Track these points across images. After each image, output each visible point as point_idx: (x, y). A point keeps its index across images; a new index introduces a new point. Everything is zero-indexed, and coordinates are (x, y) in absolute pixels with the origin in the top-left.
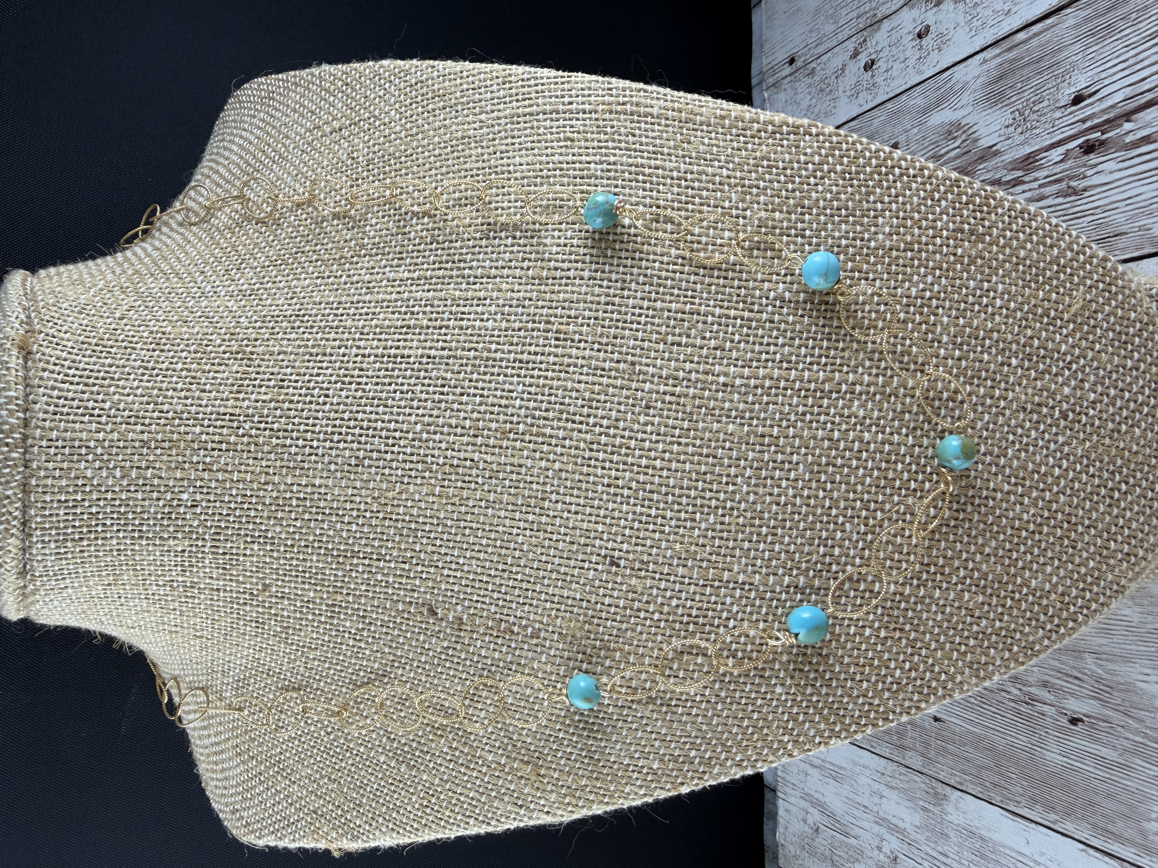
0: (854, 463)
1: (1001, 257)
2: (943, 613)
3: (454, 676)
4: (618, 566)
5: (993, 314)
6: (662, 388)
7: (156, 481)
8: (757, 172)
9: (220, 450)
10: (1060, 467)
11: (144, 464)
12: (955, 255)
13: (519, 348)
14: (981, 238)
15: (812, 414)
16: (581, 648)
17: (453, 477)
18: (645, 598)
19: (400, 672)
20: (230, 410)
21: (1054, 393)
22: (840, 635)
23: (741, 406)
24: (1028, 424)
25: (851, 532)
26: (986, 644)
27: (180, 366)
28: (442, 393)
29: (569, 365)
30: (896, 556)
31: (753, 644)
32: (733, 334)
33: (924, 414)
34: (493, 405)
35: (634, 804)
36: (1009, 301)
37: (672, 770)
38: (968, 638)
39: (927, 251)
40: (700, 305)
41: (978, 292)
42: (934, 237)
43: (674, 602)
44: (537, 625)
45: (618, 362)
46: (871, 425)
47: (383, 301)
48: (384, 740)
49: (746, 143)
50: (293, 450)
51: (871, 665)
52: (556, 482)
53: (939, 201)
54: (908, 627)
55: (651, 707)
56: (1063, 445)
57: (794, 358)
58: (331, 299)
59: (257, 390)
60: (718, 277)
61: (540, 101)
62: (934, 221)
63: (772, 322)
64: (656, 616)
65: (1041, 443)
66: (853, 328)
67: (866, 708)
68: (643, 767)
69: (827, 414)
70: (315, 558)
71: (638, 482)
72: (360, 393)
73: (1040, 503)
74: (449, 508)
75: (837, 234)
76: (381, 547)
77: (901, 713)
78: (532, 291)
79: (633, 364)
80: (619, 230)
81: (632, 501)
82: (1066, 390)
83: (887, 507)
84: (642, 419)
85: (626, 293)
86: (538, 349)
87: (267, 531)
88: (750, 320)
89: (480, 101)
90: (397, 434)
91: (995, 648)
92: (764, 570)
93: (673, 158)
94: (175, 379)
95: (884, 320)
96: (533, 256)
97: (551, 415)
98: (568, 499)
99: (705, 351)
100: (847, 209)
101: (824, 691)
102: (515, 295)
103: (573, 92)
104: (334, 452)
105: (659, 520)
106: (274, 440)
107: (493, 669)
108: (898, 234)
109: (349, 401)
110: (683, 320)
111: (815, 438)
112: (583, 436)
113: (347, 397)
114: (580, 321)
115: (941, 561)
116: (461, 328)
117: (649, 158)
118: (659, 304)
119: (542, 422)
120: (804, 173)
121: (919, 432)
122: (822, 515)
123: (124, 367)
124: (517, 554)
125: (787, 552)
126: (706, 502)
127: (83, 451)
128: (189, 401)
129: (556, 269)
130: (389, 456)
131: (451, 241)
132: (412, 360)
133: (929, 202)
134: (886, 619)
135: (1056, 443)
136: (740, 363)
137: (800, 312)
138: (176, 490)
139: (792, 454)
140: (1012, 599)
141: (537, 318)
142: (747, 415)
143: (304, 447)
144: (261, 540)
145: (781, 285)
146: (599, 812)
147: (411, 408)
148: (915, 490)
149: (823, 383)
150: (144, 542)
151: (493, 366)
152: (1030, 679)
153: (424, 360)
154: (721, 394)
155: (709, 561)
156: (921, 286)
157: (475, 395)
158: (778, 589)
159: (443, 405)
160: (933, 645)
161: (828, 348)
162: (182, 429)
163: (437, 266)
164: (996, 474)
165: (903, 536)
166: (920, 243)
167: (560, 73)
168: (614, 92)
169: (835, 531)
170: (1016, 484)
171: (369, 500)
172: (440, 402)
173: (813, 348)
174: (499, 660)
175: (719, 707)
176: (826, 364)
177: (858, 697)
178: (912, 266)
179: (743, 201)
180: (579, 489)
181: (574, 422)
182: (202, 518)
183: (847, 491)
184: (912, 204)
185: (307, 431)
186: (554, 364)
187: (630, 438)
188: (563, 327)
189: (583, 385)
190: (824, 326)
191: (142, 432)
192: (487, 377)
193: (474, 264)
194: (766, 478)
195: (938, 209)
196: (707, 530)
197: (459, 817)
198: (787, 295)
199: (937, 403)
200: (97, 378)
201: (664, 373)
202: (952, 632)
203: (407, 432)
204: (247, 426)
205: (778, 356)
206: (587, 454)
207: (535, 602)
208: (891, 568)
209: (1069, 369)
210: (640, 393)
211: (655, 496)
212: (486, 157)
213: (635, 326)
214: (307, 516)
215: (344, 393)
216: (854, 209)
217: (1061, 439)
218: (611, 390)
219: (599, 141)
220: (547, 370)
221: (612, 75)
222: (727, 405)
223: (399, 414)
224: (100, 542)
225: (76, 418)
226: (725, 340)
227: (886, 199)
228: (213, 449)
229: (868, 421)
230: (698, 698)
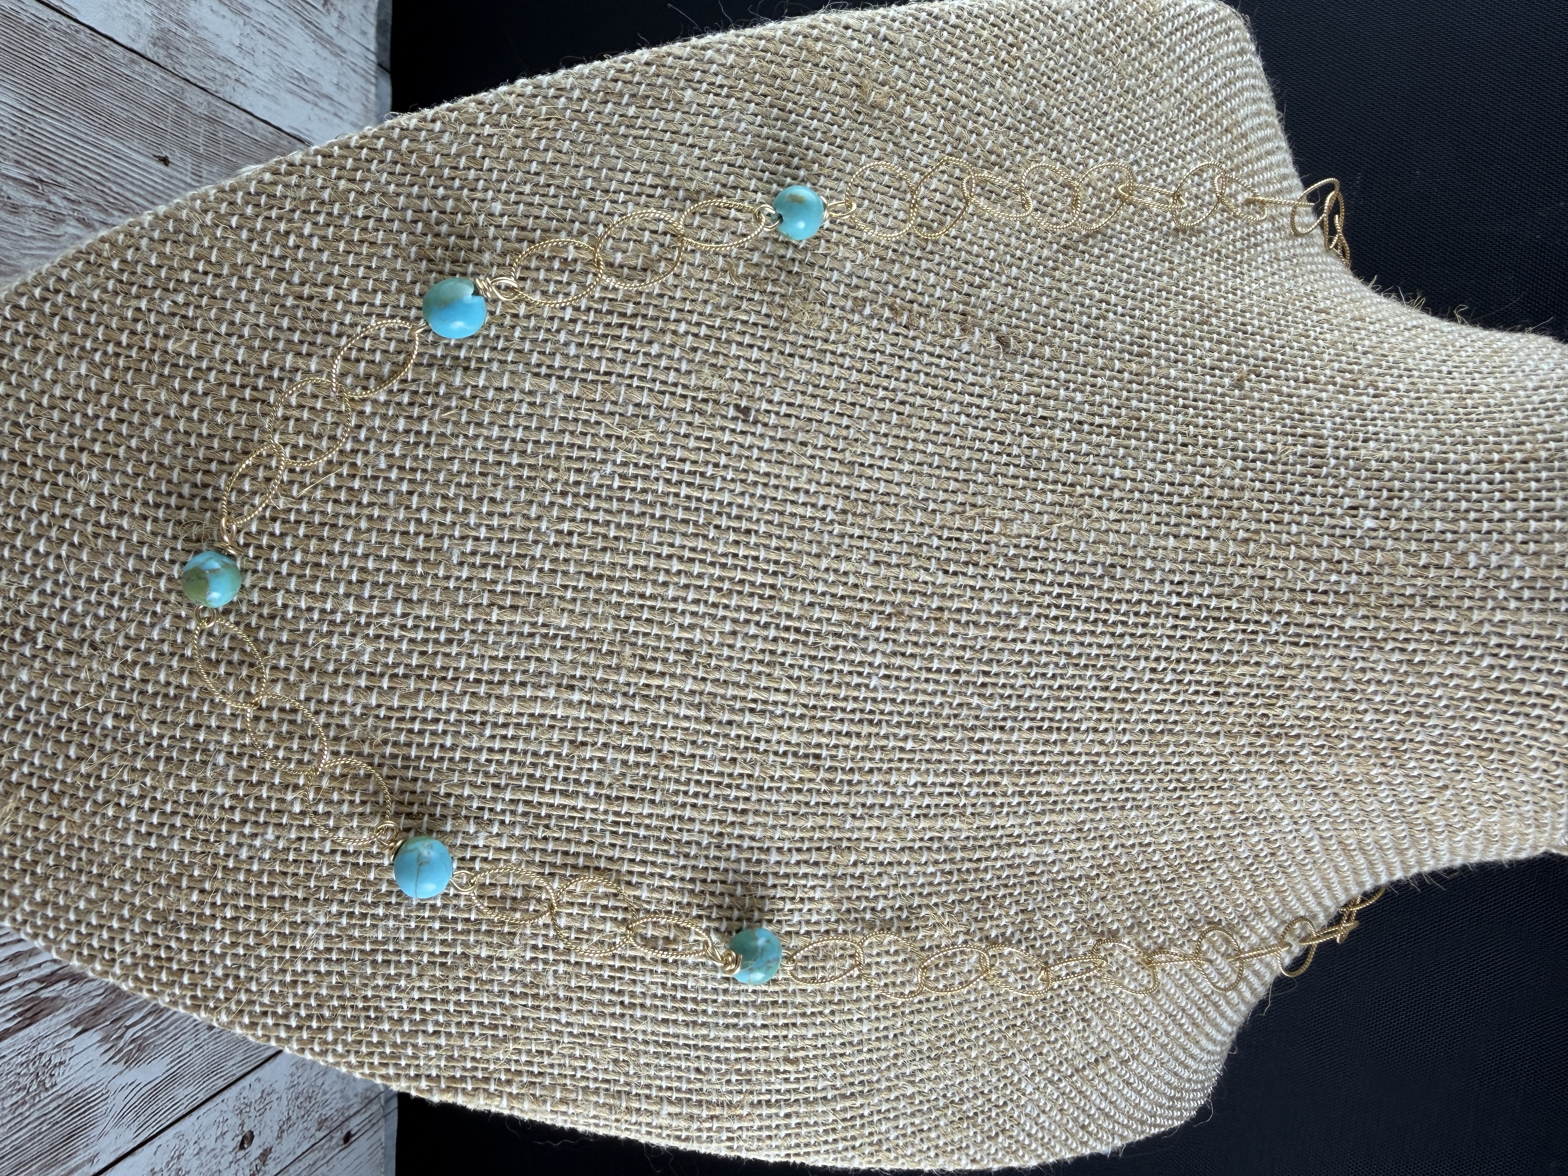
0: (371, 565)
1: (128, 888)
2: (232, 323)
3: (971, 243)
4: (737, 407)
5: (142, 797)
6: (667, 682)
7: (1413, 546)
8: (514, 1019)
9: (1314, 591)
10: (36, 553)
11: (1432, 573)
12: (202, 891)
13: (873, 742)
14: (161, 917)
15: (436, 642)
16: (793, 280)
17: (974, 547)
18: (698, 357)
19: (1046, 253)
20: (1298, 650)
21: (44, 671)
22: (399, 291)
23: (547, 655)
24: (88, 622)
25: (377, 454)
26: (163, 273)
27: (1368, 718)
28: (986, 674)
29: (802, 717)
30: (306, 415)
31: (536, 281)
32: (557, 767)
33: (256, 640)
34: (913, 656)
35: (719, 36)
36: (116, 818)
37: (663, 86)
38: (192, 283)
39: (248, 896)
40: (606, 812)
41: (165, 832)
42: (235, 919)
43: (655, 349)
44: (856, 318)
45: (730, 723)
46: (343, 623)
47: (1061, 812)
48: (1065, 150)
49: (530, 1063)
50: (1207, 590)
51: (349, 242)
52: (826, 538)
53: (227, 976)
54: (290, 301)
55: (693, 186)
56: (31, 589)
57: (464, 729)
58: (1133, 813)
59: (1255, 681)
60: (577, 855)
61: (831, 1118)
62: (234, 944)
63: (496, 786)
64: (682, 328)
65: (68, 592)
66: (368, 776)
67: (359, 175)
68: (707, 92)
69: (412, 641)
70: (1172, 427)
71: (705, 537)
72: (1105, 674)
73: (69, 496)
74: (980, 500)
75: (391, 923)
76: (1077, 442)
77: (303, 165)
78: (851, 830)
79: (708, 720)
80: (724, 926)
81: (715, 508)
82: (24, 676)
83: (319, 494)
84: (698, 635)
85: (717, 829)
86: (845, 741)
87: (1244, 470)
88: (530, 789)
89: (913, 1114)
90: (1054, 612)
91: (148, 265)
92: (516, 396)
93: (640, 1037)
94: (1378, 698)
95: (318, 789)
96: (849, 882)
97: (831, 642)
98: (809, 512)
99: (601, 740)
100: (374, 962)
101: (426, 204)
102: (876, 823)
103: (783, 1133)
104: (1147, 586)
105: (675, 477)
106: (1235, 605)
107: (918, 253)
108: (293, 924)
109: (1123, 663)
110: (633, 788)
111: (433, 604)
112: (785, 609)
113: (1124, 669)
114: (784, 786)
115: (233, 406)
116: (954, 772)
117: (677, 1036)
118: (669, 812)
119: (845, 630)
120: (441, 1019)
121: (266, 611)
122: (423, 483)
123: (1453, 718)
124: (883, 429)
125: (479, 425)
126: (605, 505)
127: (1526, 594)
128: (1360, 664)
129: (816, 864)
130: (1067, 579)
131: (961, 901)
132: (1027, 724)
133: (242, 974)
134: (325, 316)
135: (43, 592)
136: (547, 722)
137: (452, 801)
138: (1381, 533)
139: (469, 579)
140: (118, 344)
141: (846, 788)
142: (538, 641)
143: (1190, 595)
144: (1251, 455)
145: (481, 843)
146: (771, 25)
147: (1031, 652)
148: (274, 519)
149: (418, 691)
150: (1427, 455)
151: (910, 715)
152: (35, 217)
153: (1009, 724)
154: (578, 673)
155: (601, 413)
156: (258, 843)
157: (939, 671)
158: (495, 366)
159: (986, 656)
160: (249, 272)
161: (409, 745)
162: (1372, 624)
163: (983, 865)
164: (142, 543)
165: (295, 446)
166: (259, 910)
167: (798, 1160)
168: (725, 1135)
169: (404, 456)
170: (109, 527)
171: (1096, 513)
172: (990, 662)
173: (432, 746)
174: (909, 266)
175: (589, 183)
176: (413, 719)
177: (372, 193)
178: (271, 873)
179: (536, 974)
180: (791, 527)
181: (797, 630)
182: (1341, 491)
183: (382, 519)
184: (271, 971)
185: (1185, 618)
186: (823, 719)
187: (715, 605)
188: (811, 775)
189: (783, 687)
190: (415, 780)
191: (1434, 620)
192: (920, 698)
193: (931, 869)
194: (511, 541)
195: (229, 963)
196: (604, 462)
197: (970, 26)
198: (472, 829)
199: (236, 657)
200: (1498, 701)
201: (663, 706)
202: (218, 293)
203: (1038, 616)
204: (1274, 628)
205: (488, 732)
206: (780, 581)
207: (859, 353)
208: (315, 396)
209: (18, 708)
210: (700, 674)
211: (681, 515)
212: (908, 1031)
213: (705, 778)
214: (1187, 490)
215: (1129, 674)
216: (363, 961)
217: (35, 598)
218: (743, 680)
219: (748, 1060)
220: (834, 709)
221: (726, 1160)
222: (569, 657)
223: (1050, 642)
224: (1496, 457)
225: (1535, 643)
226: (570, 757)
227: (311, 978)
228: (1325, 592)
229: (348, 629)
230: (622, 197)
